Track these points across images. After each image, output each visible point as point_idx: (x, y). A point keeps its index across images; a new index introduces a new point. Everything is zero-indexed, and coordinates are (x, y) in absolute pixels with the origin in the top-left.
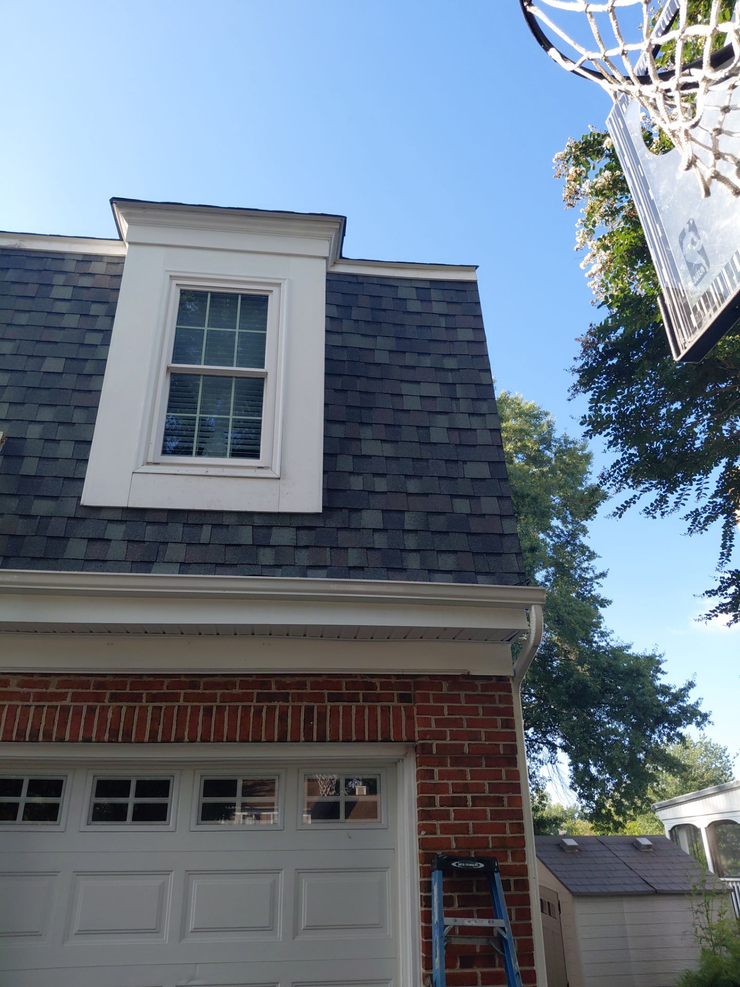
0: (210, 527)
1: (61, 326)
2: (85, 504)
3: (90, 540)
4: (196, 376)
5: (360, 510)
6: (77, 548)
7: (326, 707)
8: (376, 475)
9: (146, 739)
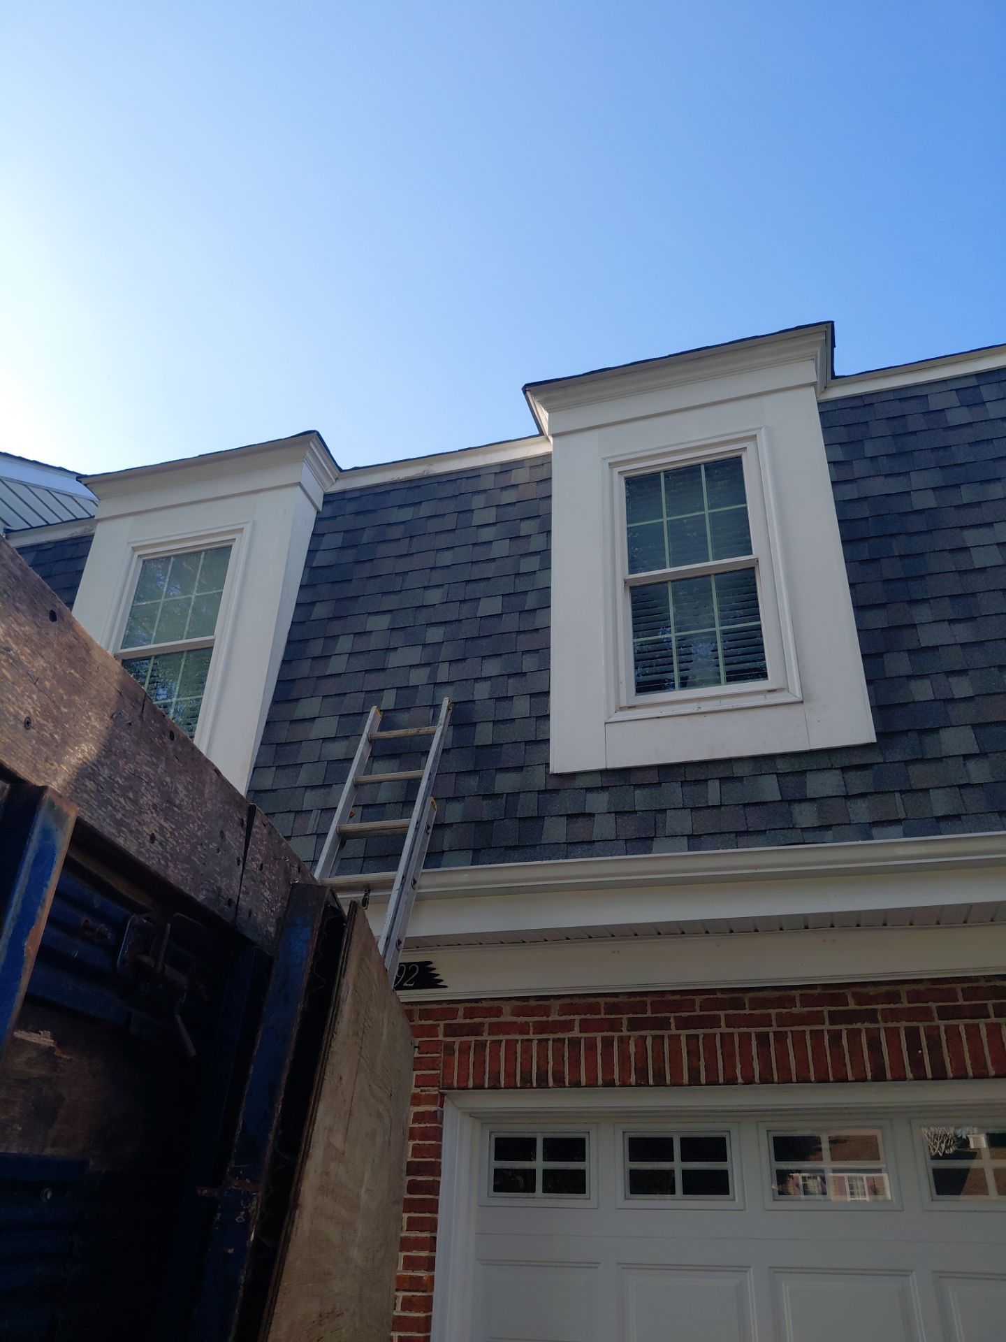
0: (717, 783)
1: (491, 557)
2: (555, 772)
3: (569, 816)
4: (661, 584)
5: (936, 730)
6: (555, 830)
7: (938, 1027)
8: (950, 673)
9: (686, 1080)
